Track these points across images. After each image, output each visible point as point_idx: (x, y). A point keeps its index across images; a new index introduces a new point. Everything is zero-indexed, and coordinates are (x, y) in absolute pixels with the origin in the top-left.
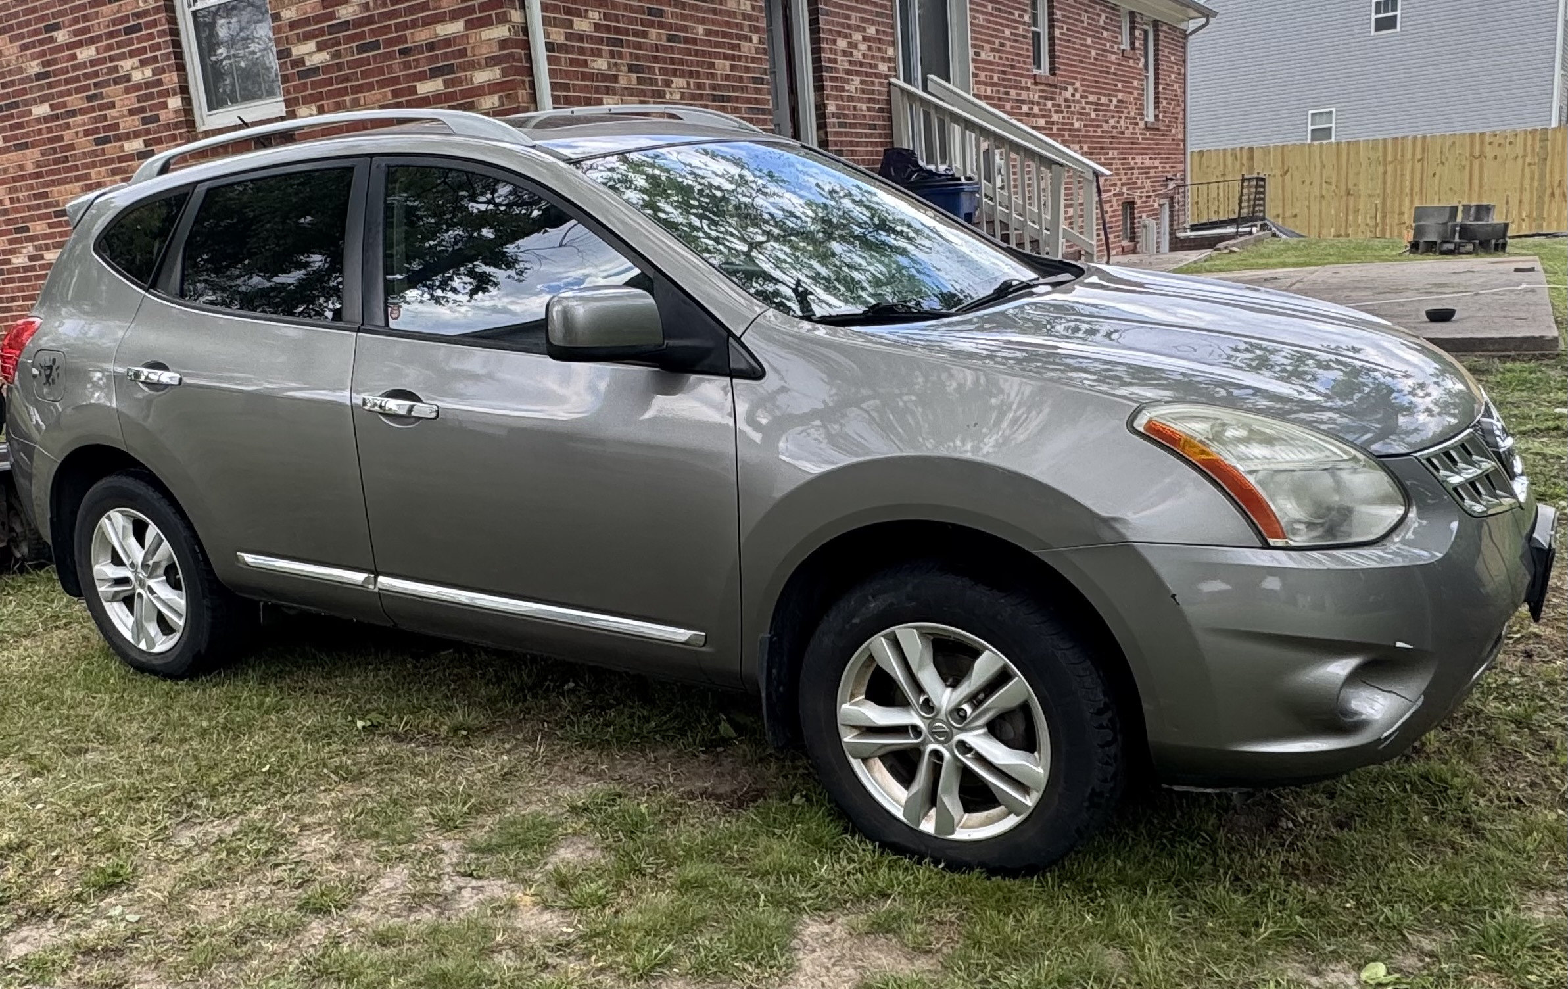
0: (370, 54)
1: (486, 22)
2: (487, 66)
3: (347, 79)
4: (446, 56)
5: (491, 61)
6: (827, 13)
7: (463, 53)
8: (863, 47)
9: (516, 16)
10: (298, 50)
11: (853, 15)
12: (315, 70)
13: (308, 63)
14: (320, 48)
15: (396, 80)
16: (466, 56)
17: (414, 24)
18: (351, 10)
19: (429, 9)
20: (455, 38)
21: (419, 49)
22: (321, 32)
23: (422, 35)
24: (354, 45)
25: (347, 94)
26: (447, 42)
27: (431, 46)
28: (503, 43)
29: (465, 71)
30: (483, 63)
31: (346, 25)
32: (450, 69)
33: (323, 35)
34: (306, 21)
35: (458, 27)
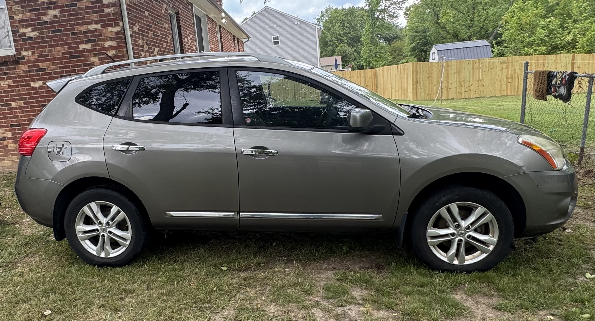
0: (58, 34)
1: (110, 25)
2: (110, 40)
3: (46, 42)
4: (92, 36)
5: (112, 39)
6: (183, 30)
7: (100, 35)
8: (190, 41)
9: (121, 24)
10: (22, 31)
11: (188, 31)
12: (31, 38)
13: (27, 36)
14: (33, 30)
15: (70, 44)
16: (101, 36)
17: (78, 24)
18: (49, 17)
19: (85, 20)
20: (96, 30)
21: (81, 33)
22: (35, 25)
23: (82, 28)
24: (50, 30)
25: (47, 48)
26: (93, 31)
27: (86, 32)
28: (117, 33)
29: (101, 41)
30: (109, 39)
31: (46, 23)
32: (95, 41)
33: (35, 26)
34: (27, 20)
35: (98, 26)
